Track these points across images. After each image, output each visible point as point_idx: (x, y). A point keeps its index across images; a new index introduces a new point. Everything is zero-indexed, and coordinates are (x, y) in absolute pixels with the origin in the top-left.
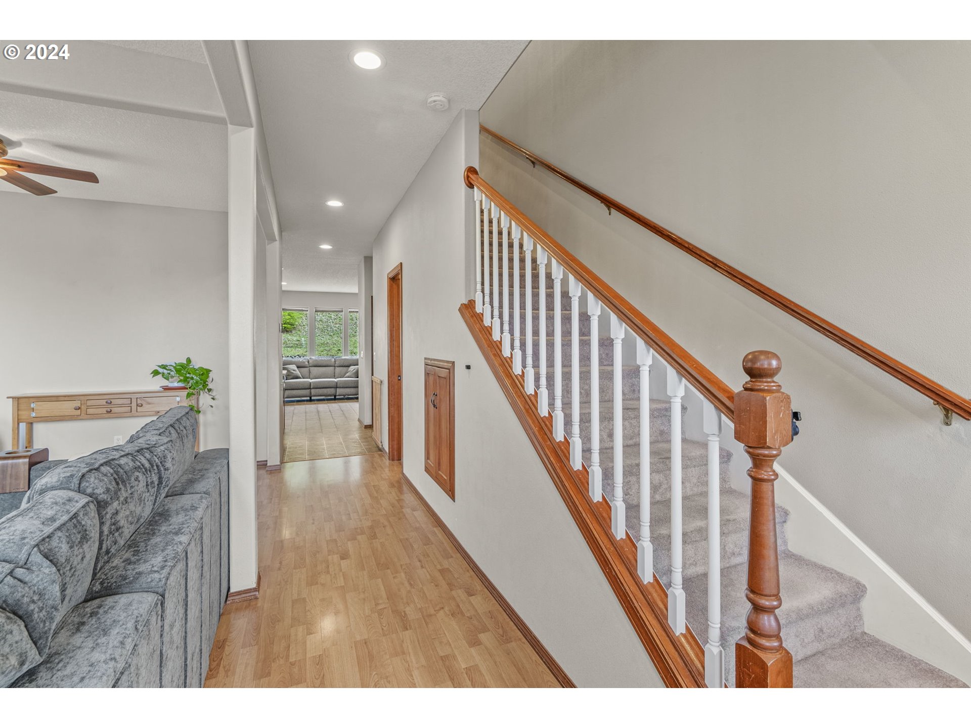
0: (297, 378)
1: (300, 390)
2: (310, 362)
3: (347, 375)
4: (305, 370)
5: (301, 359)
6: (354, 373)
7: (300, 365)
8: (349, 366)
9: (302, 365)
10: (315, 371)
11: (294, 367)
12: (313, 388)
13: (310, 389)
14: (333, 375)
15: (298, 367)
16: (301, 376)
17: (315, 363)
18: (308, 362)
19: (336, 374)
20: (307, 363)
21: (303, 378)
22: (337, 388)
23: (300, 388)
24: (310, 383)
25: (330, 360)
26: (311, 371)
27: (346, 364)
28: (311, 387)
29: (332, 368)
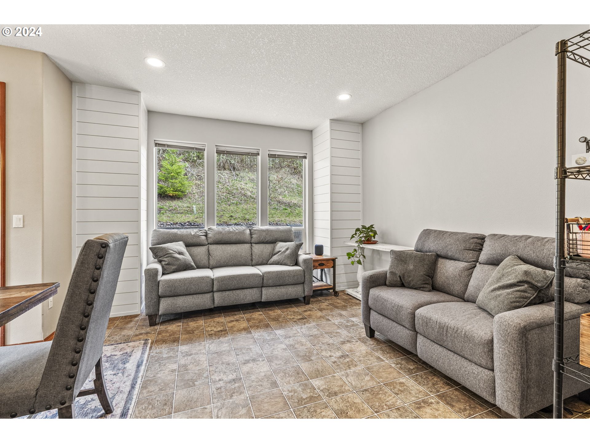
0: (186, 267)
1: (191, 297)
2: (210, 235)
3: (275, 258)
4: (200, 251)
5: (193, 231)
6: (288, 257)
7: (190, 241)
8: (274, 242)
9: (195, 240)
10: (219, 251)
11: (180, 246)
12: (218, 291)
13: (212, 291)
14: (250, 258)
15: (188, 245)
16: (193, 264)
17: (219, 237)
18: (206, 236)
19: (254, 257)
20: (204, 238)
21: (199, 267)
22: (262, 287)
23: (192, 292)
24: (213, 280)
25: (243, 232)
26: (211, 252)
27: (268, 238)
28: (215, 289)
29: (247, 246)
